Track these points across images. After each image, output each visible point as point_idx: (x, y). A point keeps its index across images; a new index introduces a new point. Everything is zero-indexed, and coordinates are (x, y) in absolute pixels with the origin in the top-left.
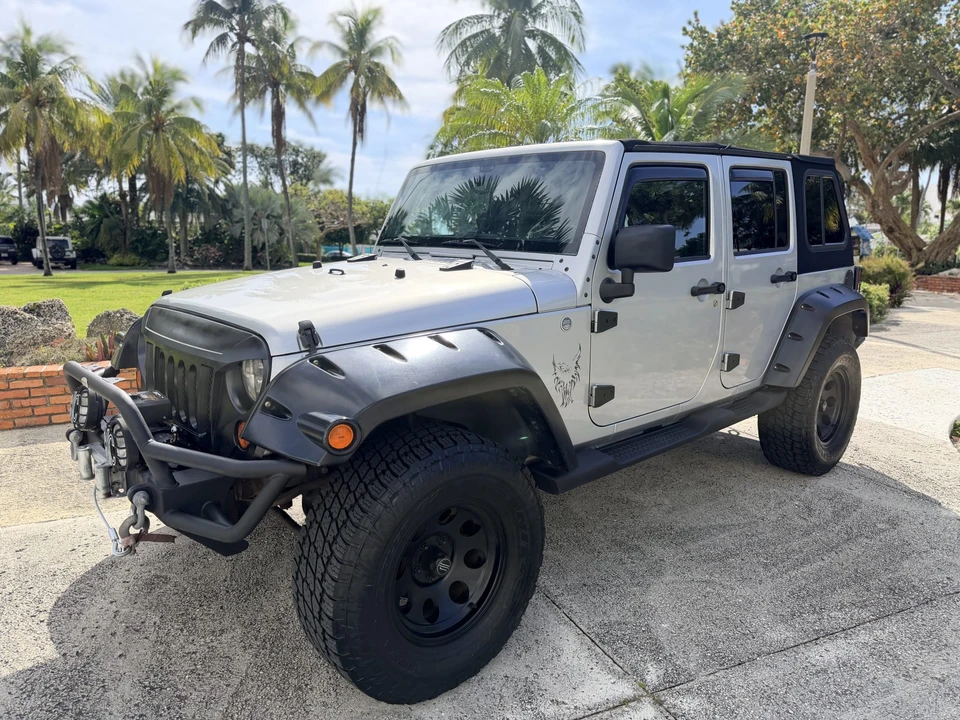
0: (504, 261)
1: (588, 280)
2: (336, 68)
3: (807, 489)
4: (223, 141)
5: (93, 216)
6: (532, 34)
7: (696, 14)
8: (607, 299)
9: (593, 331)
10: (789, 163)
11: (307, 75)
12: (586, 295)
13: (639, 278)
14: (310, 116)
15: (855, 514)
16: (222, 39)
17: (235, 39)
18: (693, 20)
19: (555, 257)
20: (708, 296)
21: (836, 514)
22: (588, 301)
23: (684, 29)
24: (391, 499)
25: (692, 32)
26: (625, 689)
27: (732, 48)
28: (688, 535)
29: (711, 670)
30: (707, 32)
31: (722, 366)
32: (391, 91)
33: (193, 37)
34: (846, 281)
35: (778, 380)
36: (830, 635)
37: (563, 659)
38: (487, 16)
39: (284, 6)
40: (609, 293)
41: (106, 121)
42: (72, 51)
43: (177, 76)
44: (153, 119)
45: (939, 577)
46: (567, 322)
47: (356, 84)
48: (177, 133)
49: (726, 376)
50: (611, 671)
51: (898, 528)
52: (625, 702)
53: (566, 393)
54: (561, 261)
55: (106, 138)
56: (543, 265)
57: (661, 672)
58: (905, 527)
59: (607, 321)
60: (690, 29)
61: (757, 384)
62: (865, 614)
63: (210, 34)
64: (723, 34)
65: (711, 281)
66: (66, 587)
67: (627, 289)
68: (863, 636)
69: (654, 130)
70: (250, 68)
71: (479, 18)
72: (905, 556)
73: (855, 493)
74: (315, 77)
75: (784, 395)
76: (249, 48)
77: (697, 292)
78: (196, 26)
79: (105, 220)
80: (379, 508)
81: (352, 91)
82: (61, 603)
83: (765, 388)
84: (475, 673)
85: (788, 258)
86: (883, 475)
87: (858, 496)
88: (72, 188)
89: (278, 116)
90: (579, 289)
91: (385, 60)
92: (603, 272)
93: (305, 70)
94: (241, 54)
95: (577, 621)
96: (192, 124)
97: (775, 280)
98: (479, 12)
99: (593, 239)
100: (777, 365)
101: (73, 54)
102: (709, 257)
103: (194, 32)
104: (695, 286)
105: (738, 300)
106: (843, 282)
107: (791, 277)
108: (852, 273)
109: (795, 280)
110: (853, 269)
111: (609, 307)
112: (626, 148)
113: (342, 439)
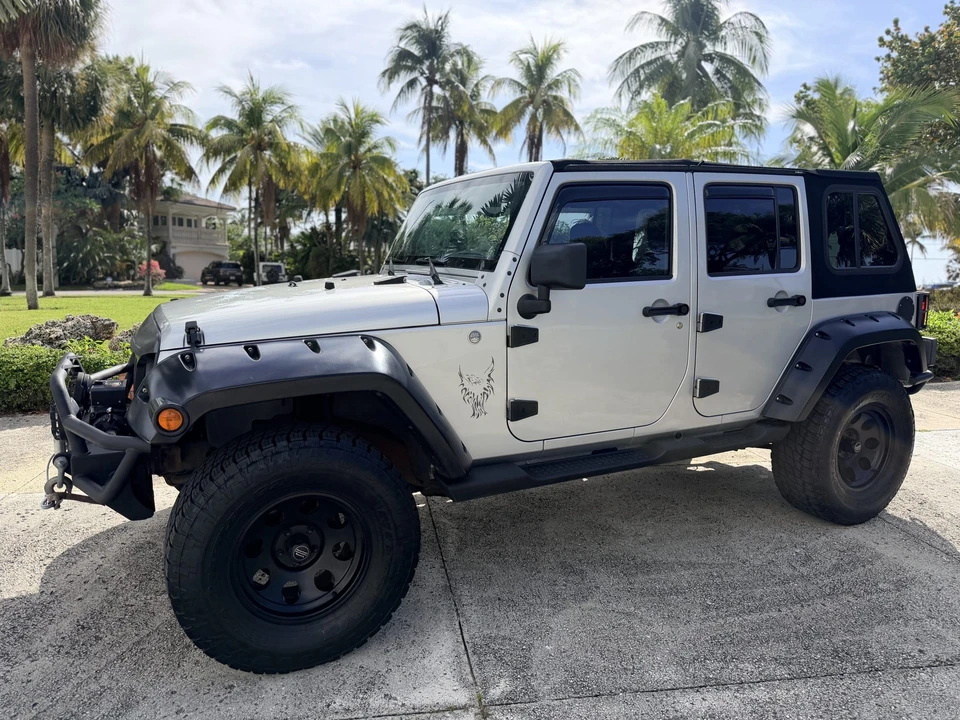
0: (440, 277)
1: (502, 295)
2: (516, 103)
3: (823, 538)
4: (416, 177)
5: (304, 245)
6: (710, 58)
7: (896, 22)
8: (526, 315)
9: (508, 346)
10: (800, 179)
11: (490, 112)
12: (499, 310)
14: (491, 151)
15: (860, 570)
16: (412, 84)
17: (424, 83)
18: (892, 29)
19: (477, 273)
20: (668, 316)
21: (836, 567)
22: (502, 315)
23: (881, 40)
24: (226, 482)
25: (891, 42)
26: (462, 697)
27: (938, 56)
28: (646, 567)
29: (561, 696)
30: (910, 41)
31: (694, 392)
32: (567, 123)
33: (389, 84)
34: (900, 309)
35: (785, 414)
36: (720, 685)
37: (425, 661)
38: (661, 43)
39: (470, 49)
40: (529, 309)
41: (314, 161)
42: (290, 101)
43: (374, 119)
44: (353, 157)
45: (908, 648)
46: (476, 335)
47: (534, 118)
48: (371, 169)
49: (701, 403)
50: (462, 680)
51: (903, 590)
52: (451, 709)
53: (477, 404)
54: (483, 277)
55: (313, 176)
57: (509, 689)
58: (915, 591)
60: (888, 38)
61: (753, 415)
62: (783, 672)
63: (404, 78)
64: (928, 41)
65: (672, 301)
66: (79, 542)
67: (545, 307)
68: (760, 693)
69: (833, 150)
70: (437, 108)
71: (654, 46)
72: (887, 620)
73: (881, 549)
74: (495, 113)
75: (788, 429)
76: (436, 89)
77: (649, 312)
78: (391, 73)
79: (314, 249)
80: (213, 487)
81: (529, 124)
82: (67, 554)
83: (765, 420)
84: (336, 658)
85: (799, 281)
86: (934, 533)
87: (882, 551)
88: (290, 220)
89: (462, 152)
90: (491, 304)
91: (563, 93)
92: (520, 288)
93: (488, 107)
94: (430, 95)
95: (465, 629)
96: (384, 162)
97: (772, 303)
98: (654, 39)
99: (511, 255)
100: (780, 397)
101: (291, 104)
102: (669, 276)
103: (391, 78)
104: (650, 306)
105: (712, 322)
106: (894, 310)
107: (799, 301)
108: (910, 300)
109: (803, 304)
110: (913, 296)
111: (529, 323)
112: (556, 169)
113: (170, 422)
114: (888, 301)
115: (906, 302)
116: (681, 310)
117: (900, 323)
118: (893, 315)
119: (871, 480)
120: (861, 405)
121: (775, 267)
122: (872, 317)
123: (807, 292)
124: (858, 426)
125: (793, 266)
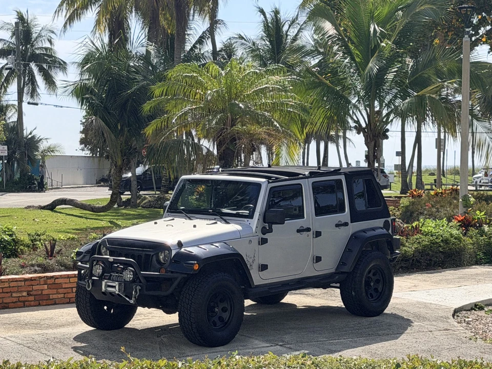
0: (228, 221)
1: (257, 227)
8: (264, 234)
9: (259, 244)
10: (344, 176)
12: (256, 232)
13: (274, 226)
19: (246, 220)
20: (305, 232)
22: (257, 234)
31: (314, 261)
34: (384, 225)
35: (346, 269)
40: (264, 231)
46: (250, 241)
49: (316, 265)
53: (251, 265)
54: (248, 221)
56: (242, 222)
59: (264, 241)
61: (333, 270)
65: (305, 227)
67: (270, 231)
77: (299, 231)
83: (336, 273)
85: (346, 216)
90: (254, 231)
92: (262, 224)
97: (337, 226)
99: (259, 213)
100: (342, 262)
102: (303, 217)
104: (299, 228)
105: (318, 234)
106: (382, 226)
107: (346, 224)
108: (388, 221)
109: (348, 225)
110: (389, 219)
111: (264, 237)
112: (269, 183)
113: (196, 267)
114: (379, 222)
115: (386, 222)
116: (308, 230)
117: (384, 231)
118: (381, 228)
120: (370, 266)
121: (335, 212)
122: (373, 229)
123: (349, 221)
124: (371, 275)
125: (343, 210)
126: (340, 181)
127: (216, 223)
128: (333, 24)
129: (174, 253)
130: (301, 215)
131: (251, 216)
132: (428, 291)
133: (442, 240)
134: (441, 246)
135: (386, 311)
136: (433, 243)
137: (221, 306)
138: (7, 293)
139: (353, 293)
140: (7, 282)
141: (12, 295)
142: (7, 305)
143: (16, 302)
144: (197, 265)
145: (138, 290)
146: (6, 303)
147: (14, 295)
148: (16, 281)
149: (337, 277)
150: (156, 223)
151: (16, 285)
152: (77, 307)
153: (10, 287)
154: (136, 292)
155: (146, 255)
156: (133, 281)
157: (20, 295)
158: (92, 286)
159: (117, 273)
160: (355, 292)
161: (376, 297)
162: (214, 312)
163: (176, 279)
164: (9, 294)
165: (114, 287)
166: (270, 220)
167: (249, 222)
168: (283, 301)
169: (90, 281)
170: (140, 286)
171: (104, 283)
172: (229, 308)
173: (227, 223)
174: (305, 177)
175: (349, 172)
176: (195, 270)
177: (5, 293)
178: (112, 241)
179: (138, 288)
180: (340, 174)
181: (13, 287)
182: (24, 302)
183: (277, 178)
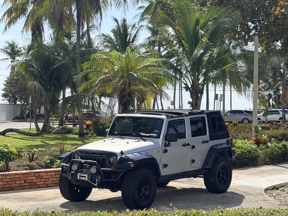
0: (145, 140)
1: (162, 143)
8: (166, 147)
9: (163, 153)
10: (206, 115)
13: (171, 143)
19: (156, 139)
20: (186, 146)
22: (162, 147)
31: (191, 162)
35: (207, 167)
40: (166, 145)
46: (159, 151)
49: (192, 165)
56: (153, 141)
59: (166, 151)
61: (200, 168)
65: (187, 143)
67: (169, 145)
75: (207, 170)
77: (183, 145)
83: (203, 168)
85: (207, 137)
90: (160, 145)
92: (164, 142)
97: (203, 142)
99: (163, 136)
100: (206, 163)
102: (186, 138)
105: (193, 147)
106: (225, 143)
107: (207, 142)
109: (208, 142)
110: (229, 139)
111: (166, 149)
112: (168, 118)
113: (132, 166)
114: (224, 141)
115: (228, 140)
116: (188, 145)
117: (227, 146)
118: (225, 144)
119: (224, 183)
120: (221, 165)
121: (202, 135)
122: (221, 144)
123: (209, 140)
124: (220, 170)
125: (205, 134)
126: (204, 117)
127: (139, 141)
128: (174, 29)
129: (119, 158)
130: (184, 137)
131: (158, 137)
132: (246, 179)
133: (247, 151)
134: (246, 155)
135: (228, 191)
136: (243, 153)
137: (144, 187)
138: (13, 181)
139: (212, 180)
140: (13, 175)
141: (16, 182)
142: (13, 188)
143: (18, 186)
144: (133, 165)
145: (99, 179)
146: (12, 187)
147: (17, 182)
148: (18, 175)
149: (203, 171)
150: (104, 141)
151: (18, 177)
152: (60, 189)
153: (14, 178)
154: (98, 179)
155: (102, 159)
156: (96, 174)
157: (20, 183)
158: (71, 177)
159: (86, 169)
160: (212, 179)
161: (223, 182)
162: (141, 191)
163: (121, 172)
164: (14, 182)
165: (85, 177)
166: (169, 139)
167: (157, 141)
168: (168, 185)
169: (70, 174)
170: (100, 176)
171: (79, 175)
172: (149, 189)
173: (145, 141)
174: (186, 115)
175: (209, 113)
176: (132, 167)
177: (12, 181)
178: (81, 151)
179: (100, 177)
180: (204, 113)
181: (17, 178)
182: (22, 186)
183: (171, 116)
